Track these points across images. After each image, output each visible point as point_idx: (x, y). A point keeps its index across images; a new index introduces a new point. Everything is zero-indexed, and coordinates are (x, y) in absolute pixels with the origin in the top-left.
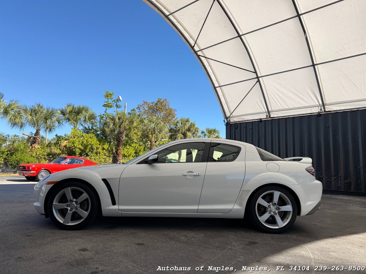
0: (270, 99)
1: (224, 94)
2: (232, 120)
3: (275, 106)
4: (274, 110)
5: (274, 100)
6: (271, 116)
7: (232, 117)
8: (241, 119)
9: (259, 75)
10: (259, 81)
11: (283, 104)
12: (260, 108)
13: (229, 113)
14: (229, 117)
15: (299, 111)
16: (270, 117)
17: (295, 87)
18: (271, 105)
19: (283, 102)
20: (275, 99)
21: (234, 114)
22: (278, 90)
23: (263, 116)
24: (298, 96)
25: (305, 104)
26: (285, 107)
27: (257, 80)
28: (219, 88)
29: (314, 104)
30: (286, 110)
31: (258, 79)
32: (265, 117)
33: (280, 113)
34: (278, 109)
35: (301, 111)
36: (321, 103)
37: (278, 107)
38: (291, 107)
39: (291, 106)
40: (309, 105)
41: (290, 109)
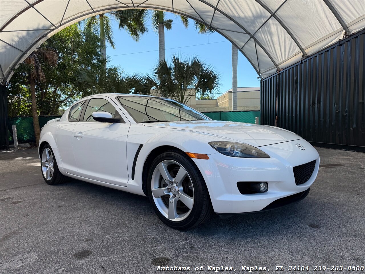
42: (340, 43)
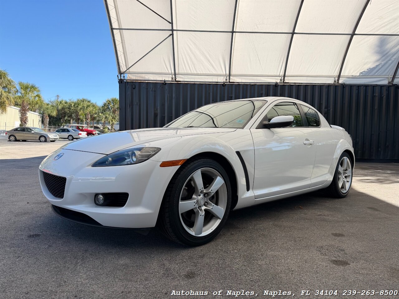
0: (179, 59)
1: (123, 41)
2: (128, 77)
3: (184, 69)
4: (182, 73)
5: (183, 61)
6: (177, 80)
7: (128, 73)
8: (140, 77)
9: (175, 28)
10: (172, 34)
11: (192, 67)
12: (166, 68)
13: (125, 67)
14: (124, 73)
15: (205, 78)
16: (175, 80)
17: (209, 51)
18: (179, 66)
19: (193, 66)
20: (184, 59)
21: (131, 70)
22: (191, 50)
23: (168, 78)
24: (210, 62)
25: (213, 72)
26: (193, 71)
27: (171, 32)
28: (119, 30)
29: (221, 73)
30: (193, 74)
31: (173, 32)
32: (170, 79)
33: (187, 77)
34: (186, 72)
35: (208, 79)
36: (228, 73)
37: (186, 70)
38: (199, 73)
39: (200, 71)
40: (217, 73)
41: (197, 74)
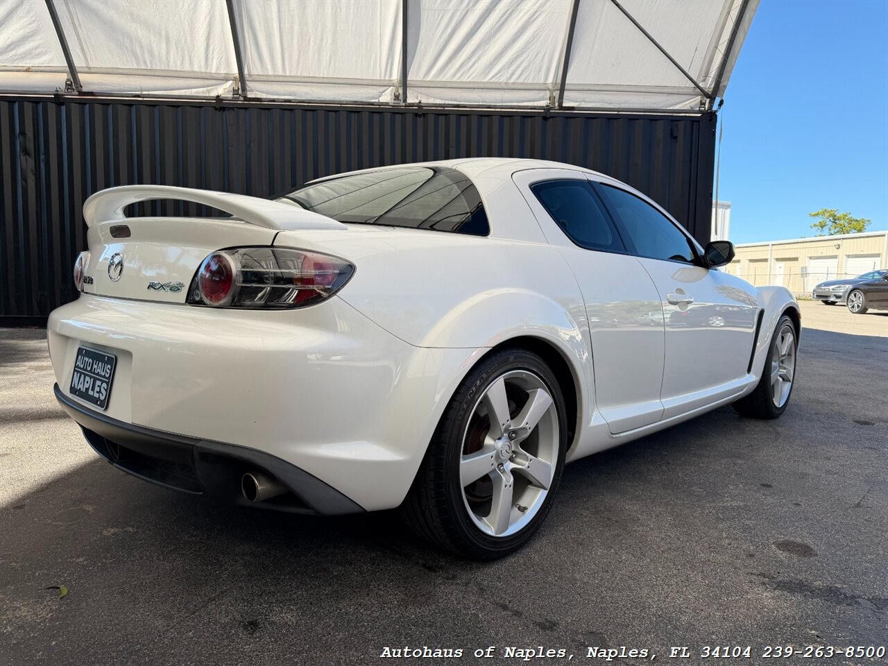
42: (219, 105)
